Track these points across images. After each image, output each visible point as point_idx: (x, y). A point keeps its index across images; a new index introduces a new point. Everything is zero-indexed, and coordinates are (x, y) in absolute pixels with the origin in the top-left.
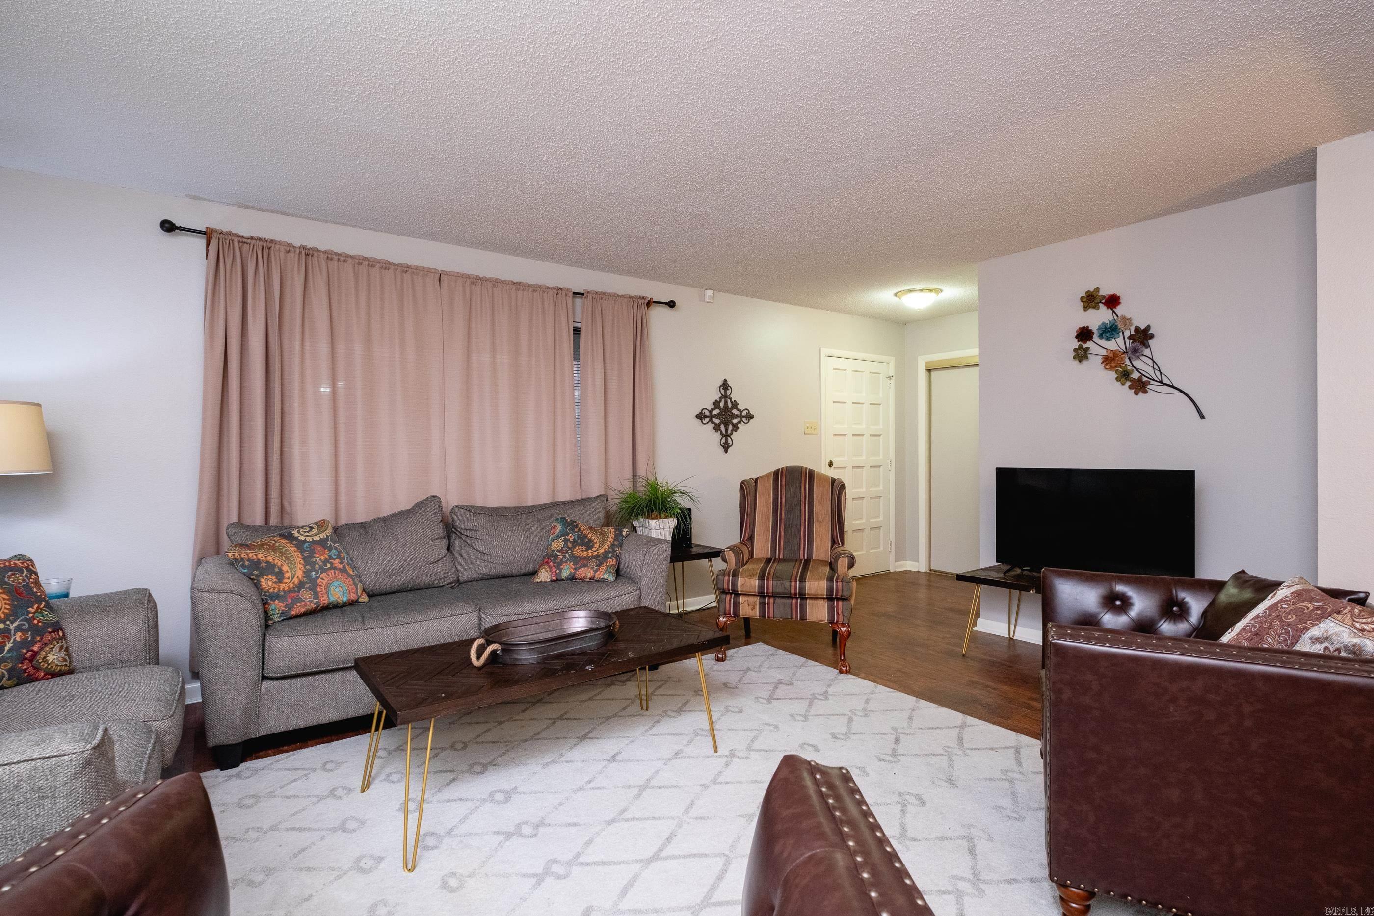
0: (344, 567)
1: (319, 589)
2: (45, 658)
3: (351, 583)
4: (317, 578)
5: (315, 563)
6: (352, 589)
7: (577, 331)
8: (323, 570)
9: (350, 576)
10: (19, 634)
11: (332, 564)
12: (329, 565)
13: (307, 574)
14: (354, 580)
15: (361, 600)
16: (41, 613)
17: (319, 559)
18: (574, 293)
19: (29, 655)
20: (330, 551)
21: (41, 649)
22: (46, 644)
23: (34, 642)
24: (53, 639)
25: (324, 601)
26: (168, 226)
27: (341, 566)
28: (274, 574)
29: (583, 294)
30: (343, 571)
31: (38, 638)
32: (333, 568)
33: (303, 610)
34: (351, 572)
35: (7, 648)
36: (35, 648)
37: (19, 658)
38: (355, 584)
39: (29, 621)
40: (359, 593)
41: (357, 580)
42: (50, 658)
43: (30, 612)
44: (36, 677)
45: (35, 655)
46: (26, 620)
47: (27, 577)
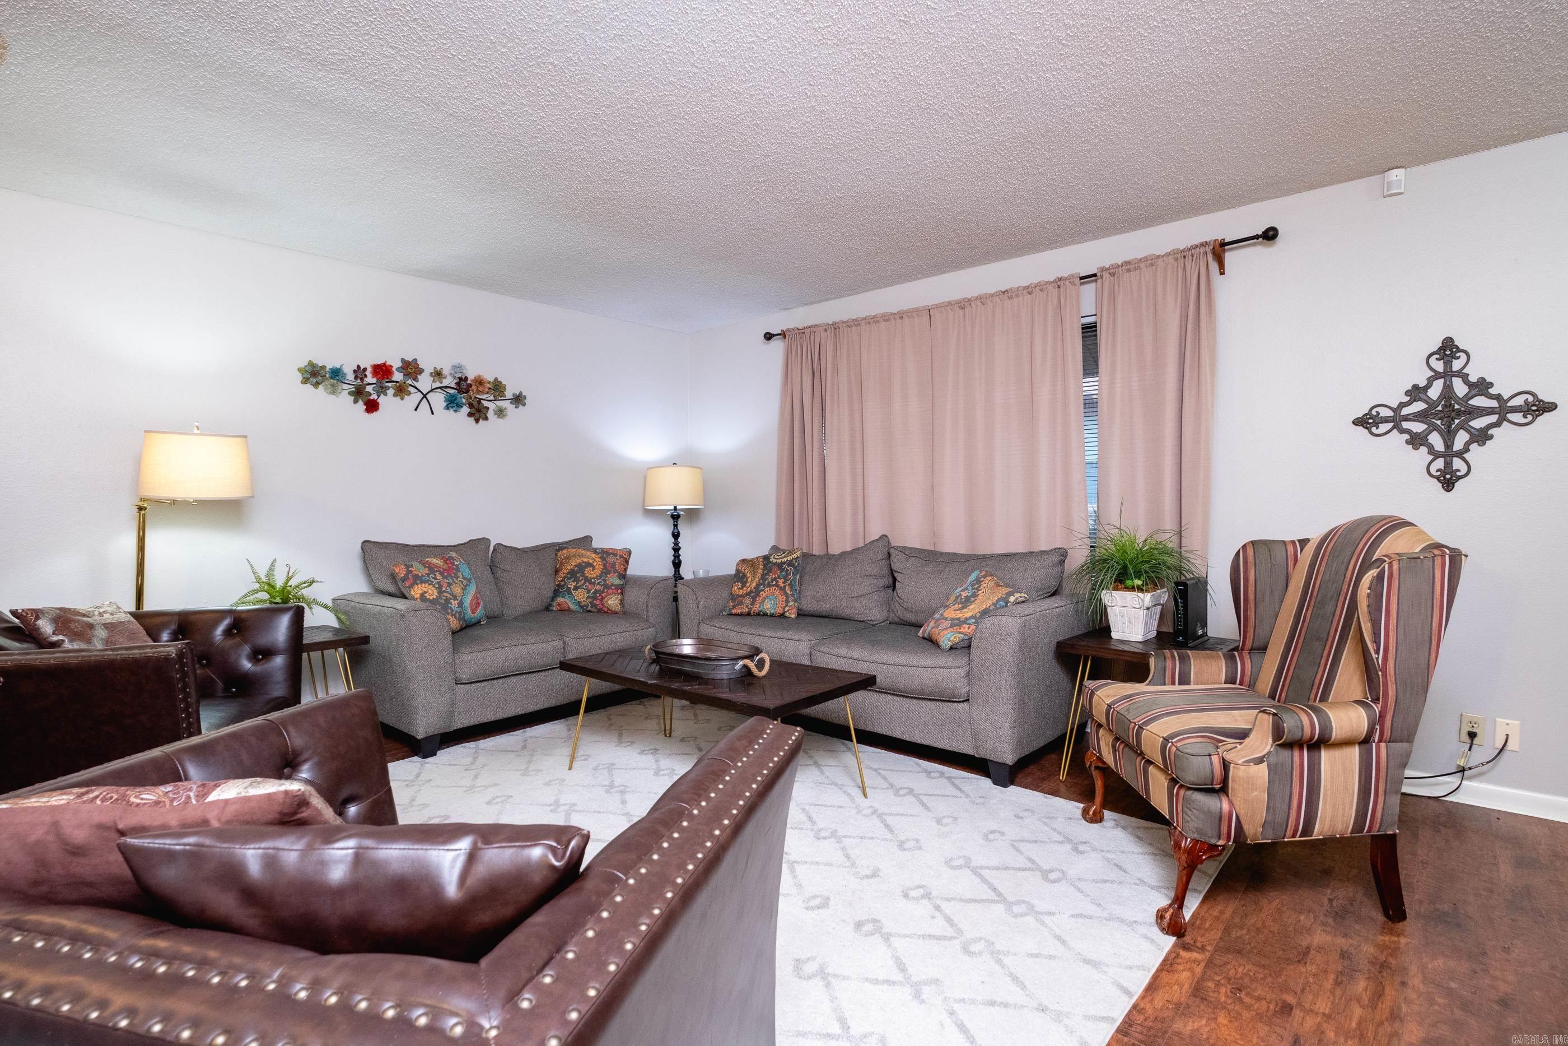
0: (785, 586)
1: (757, 599)
2: (605, 602)
3: (784, 600)
4: (762, 590)
5: (766, 579)
6: (782, 604)
7: (1090, 331)
8: (769, 586)
9: (786, 594)
10: (598, 586)
11: (777, 582)
12: (774, 583)
13: (758, 585)
15: (787, 614)
16: (613, 579)
17: (771, 576)
18: (1082, 278)
19: (599, 598)
20: (781, 572)
21: (606, 596)
22: (609, 595)
23: (602, 592)
24: (611, 593)
25: (756, 608)
26: (769, 336)
27: (782, 585)
28: (742, 582)
29: (1095, 275)
30: (783, 589)
31: (604, 591)
32: (777, 585)
33: (739, 612)
34: (789, 592)
35: (591, 592)
36: (602, 595)
37: (595, 598)
38: (787, 601)
39: (605, 581)
40: (786, 609)
41: (790, 599)
42: (610, 602)
43: (607, 577)
44: (604, 612)
45: (603, 598)
46: (603, 580)
47: (617, 559)
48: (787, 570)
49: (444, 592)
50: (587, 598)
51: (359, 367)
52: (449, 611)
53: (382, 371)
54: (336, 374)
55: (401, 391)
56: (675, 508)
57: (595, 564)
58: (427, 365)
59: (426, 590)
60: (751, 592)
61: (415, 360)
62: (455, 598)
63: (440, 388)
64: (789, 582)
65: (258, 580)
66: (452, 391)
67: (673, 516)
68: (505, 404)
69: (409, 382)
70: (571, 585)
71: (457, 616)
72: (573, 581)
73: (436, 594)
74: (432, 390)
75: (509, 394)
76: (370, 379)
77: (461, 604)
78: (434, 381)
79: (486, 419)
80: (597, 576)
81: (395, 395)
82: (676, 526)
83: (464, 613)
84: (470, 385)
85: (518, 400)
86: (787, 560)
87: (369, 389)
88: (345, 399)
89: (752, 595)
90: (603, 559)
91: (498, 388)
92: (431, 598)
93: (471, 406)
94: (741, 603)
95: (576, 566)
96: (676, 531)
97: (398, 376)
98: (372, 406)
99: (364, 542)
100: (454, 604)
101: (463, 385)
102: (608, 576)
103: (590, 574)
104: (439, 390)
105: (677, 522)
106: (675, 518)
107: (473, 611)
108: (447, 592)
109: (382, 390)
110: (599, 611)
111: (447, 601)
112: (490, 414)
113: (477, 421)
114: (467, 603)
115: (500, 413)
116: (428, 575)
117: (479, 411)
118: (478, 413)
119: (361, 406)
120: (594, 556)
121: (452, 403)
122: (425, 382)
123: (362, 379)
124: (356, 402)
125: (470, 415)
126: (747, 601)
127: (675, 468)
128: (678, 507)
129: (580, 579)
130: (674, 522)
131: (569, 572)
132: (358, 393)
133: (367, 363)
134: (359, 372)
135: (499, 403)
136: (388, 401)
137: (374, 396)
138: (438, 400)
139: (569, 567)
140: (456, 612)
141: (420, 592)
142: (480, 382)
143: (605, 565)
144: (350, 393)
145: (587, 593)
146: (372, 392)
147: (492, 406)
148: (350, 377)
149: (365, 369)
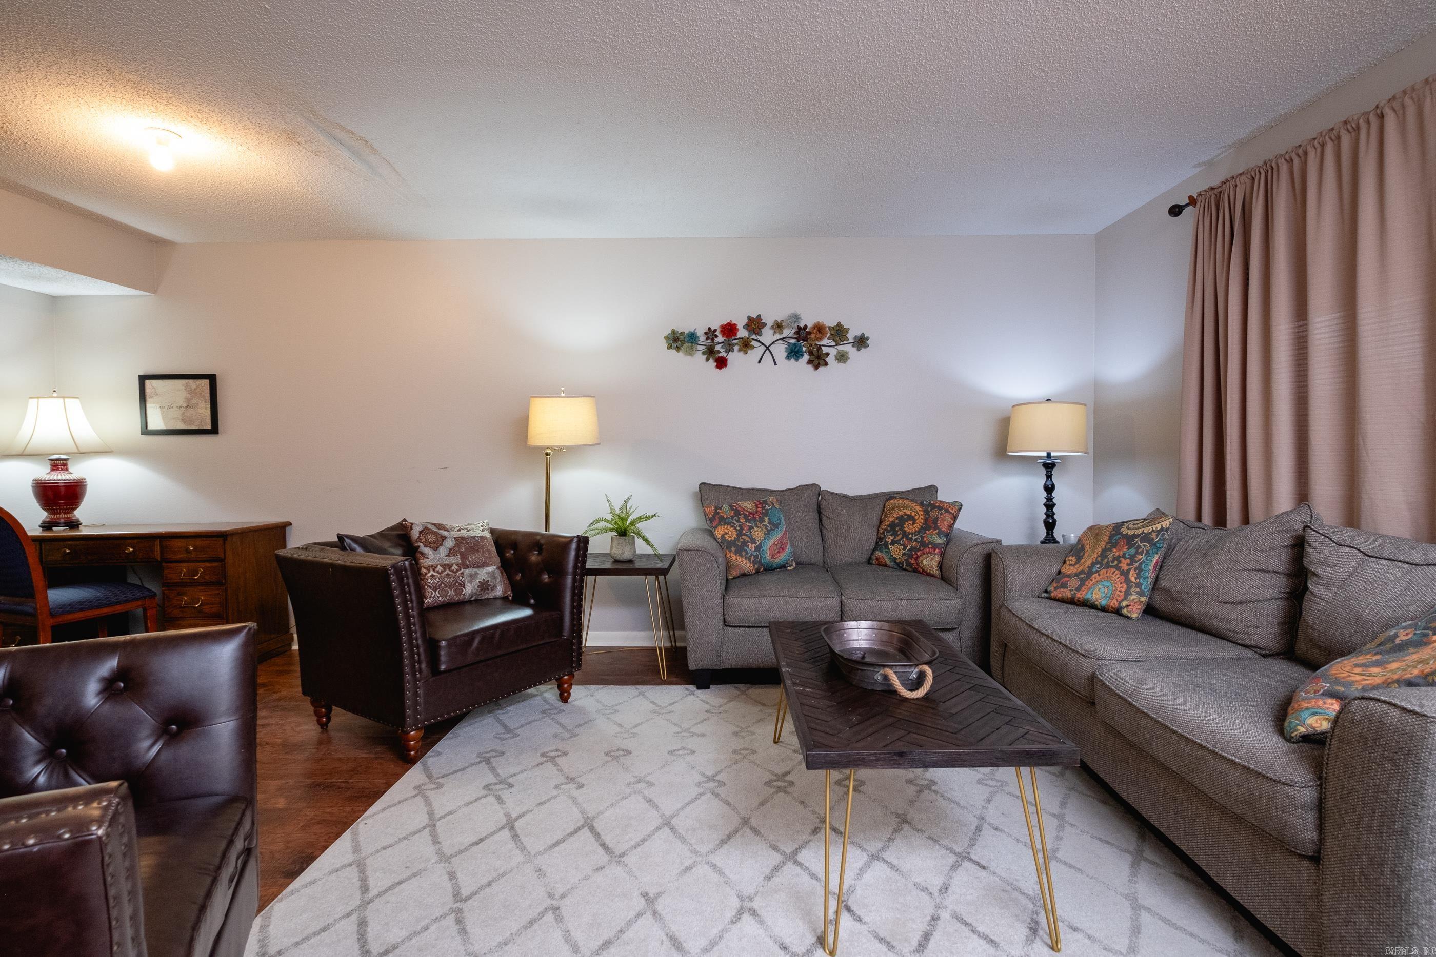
0: (1128, 571)
1: (1087, 583)
2: (922, 561)
3: (1123, 590)
4: (1097, 572)
5: (1107, 557)
6: (1119, 596)
8: (1108, 566)
9: (1128, 581)
10: (915, 543)
11: (1120, 562)
12: (1116, 563)
13: (1093, 564)
14: (1129, 588)
15: (1126, 611)
16: (931, 535)
17: (1115, 553)
19: (915, 556)
20: (1128, 549)
21: (921, 555)
22: (924, 554)
23: (919, 550)
24: (929, 552)
25: (1080, 595)
26: (1177, 211)
27: (1126, 568)
28: (1077, 557)
30: (1125, 574)
31: (922, 549)
32: (1117, 567)
33: (1060, 595)
34: (1133, 579)
35: (908, 548)
36: (919, 554)
37: (910, 556)
38: (1127, 593)
39: (922, 537)
40: (1124, 604)
41: (1133, 590)
42: (925, 562)
43: (925, 533)
44: (918, 571)
45: (918, 557)
46: (921, 537)
47: (941, 514)
48: (1139, 547)
49: (744, 534)
50: (903, 554)
51: (709, 329)
52: (744, 553)
53: (729, 330)
54: (692, 337)
55: (746, 346)
56: (1049, 455)
57: (916, 518)
58: (769, 320)
59: (726, 531)
60: (1082, 572)
61: (759, 316)
62: (754, 541)
63: (782, 339)
64: (1137, 565)
65: (612, 512)
66: (793, 341)
67: (1046, 465)
68: (847, 348)
69: (754, 337)
70: (889, 538)
71: (752, 559)
72: (891, 535)
73: (735, 536)
74: (773, 343)
75: (851, 336)
76: (720, 339)
77: (758, 548)
78: (775, 333)
79: (826, 364)
80: (916, 531)
81: (740, 350)
82: (1049, 477)
83: (761, 557)
84: (810, 333)
85: (861, 342)
86: (1143, 532)
87: (718, 347)
88: (699, 357)
89: (1082, 576)
90: (926, 512)
91: (839, 333)
92: (730, 539)
93: (811, 353)
94: (1064, 586)
95: (897, 518)
96: (1049, 483)
97: (742, 333)
98: (721, 363)
99: (701, 484)
100: (751, 547)
101: (802, 334)
102: (927, 532)
103: (910, 529)
104: (780, 342)
105: (1051, 472)
106: (1049, 467)
107: (773, 556)
108: (747, 535)
109: (729, 348)
110: (915, 571)
111: (745, 543)
112: (830, 360)
113: (816, 368)
114: (767, 548)
115: (842, 358)
116: (732, 517)
117: (819, 357)
118: (818, 360)
119: (712, 363)
120: (918, 508)
121: (794, 353)
122: (767, 336)
123: (713, 340)
124: (707, 360)
125: (810, 362)
126: (1074, 583)
127: (1049, 405)
128: (1053, 454)
129: (899, 533)
130: (1047, 472)
131: (889, 525)
132: (710, 352)
133: (716, 325)
134: (710, 334)
135: (840, 348)
136: (735, 358)
137: (723, 354)
138: (780, 350)
139: (891, 519)
140: (751, 555)
141: (722, 533)
142: (820, 329)
143: (926, 520)
144: (704, 353)
145: (904, 549)
146: (721, 350)
147: (833, 352)
148: (702, 338)
149: (715, 330)
